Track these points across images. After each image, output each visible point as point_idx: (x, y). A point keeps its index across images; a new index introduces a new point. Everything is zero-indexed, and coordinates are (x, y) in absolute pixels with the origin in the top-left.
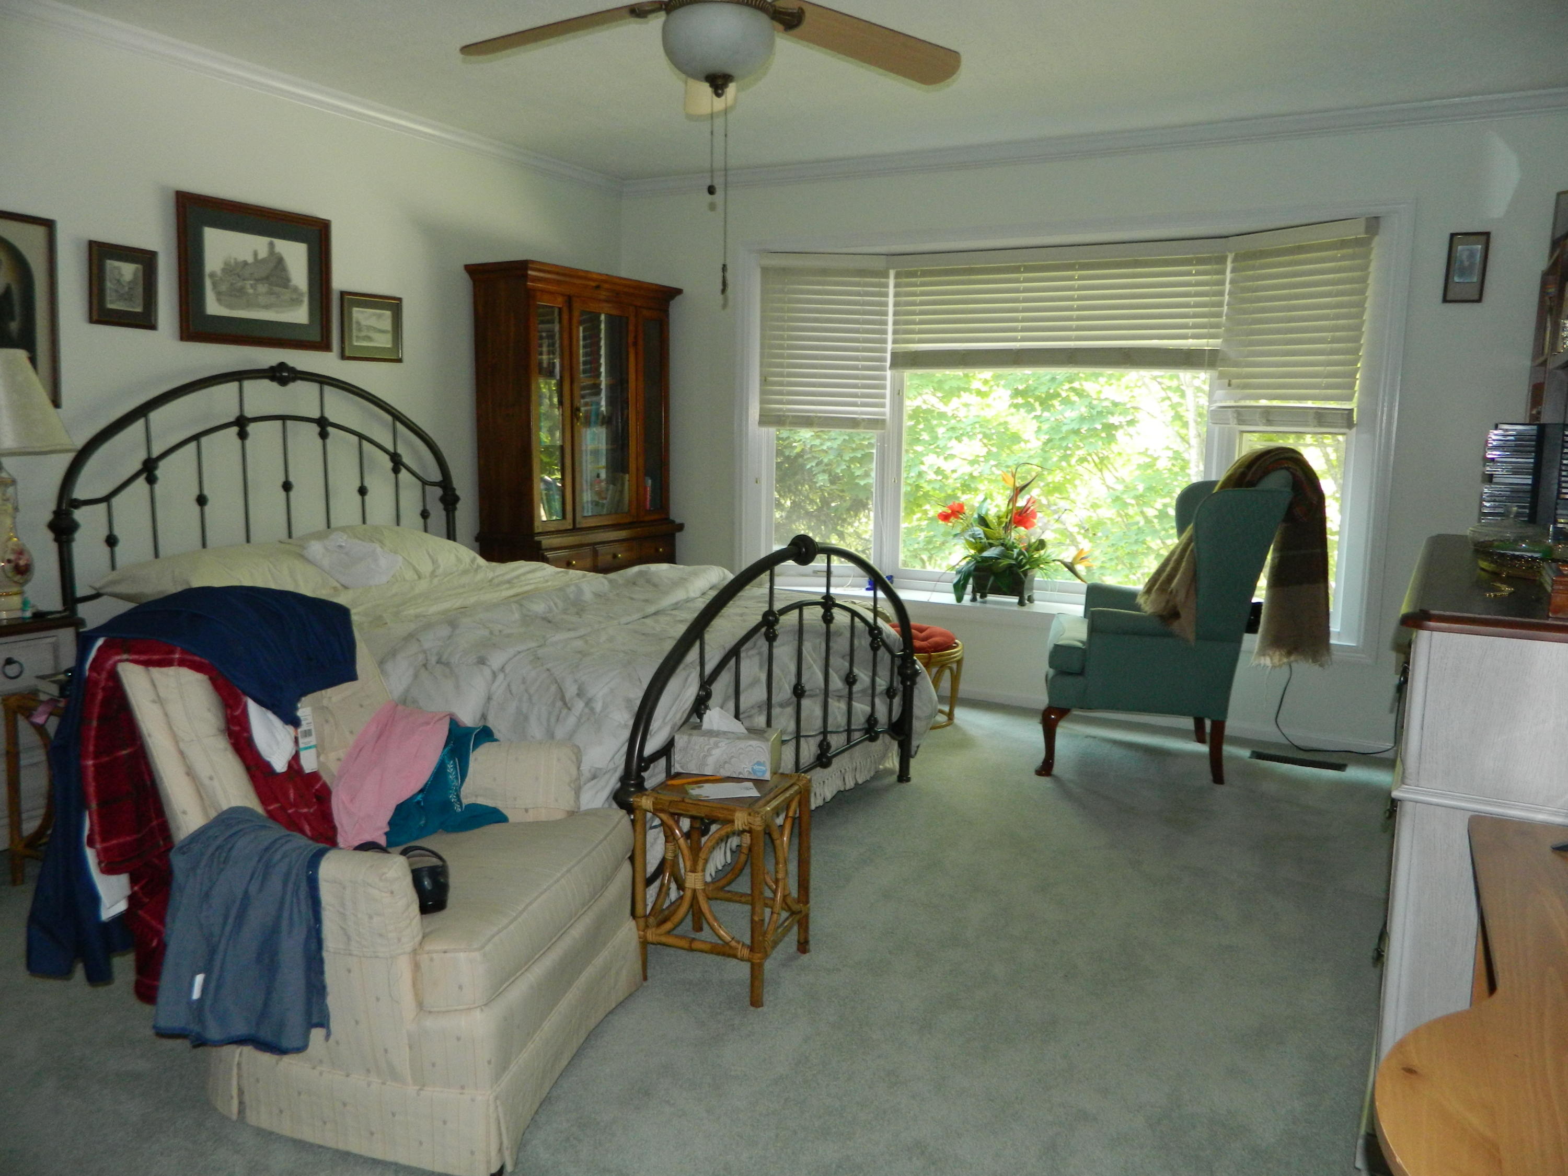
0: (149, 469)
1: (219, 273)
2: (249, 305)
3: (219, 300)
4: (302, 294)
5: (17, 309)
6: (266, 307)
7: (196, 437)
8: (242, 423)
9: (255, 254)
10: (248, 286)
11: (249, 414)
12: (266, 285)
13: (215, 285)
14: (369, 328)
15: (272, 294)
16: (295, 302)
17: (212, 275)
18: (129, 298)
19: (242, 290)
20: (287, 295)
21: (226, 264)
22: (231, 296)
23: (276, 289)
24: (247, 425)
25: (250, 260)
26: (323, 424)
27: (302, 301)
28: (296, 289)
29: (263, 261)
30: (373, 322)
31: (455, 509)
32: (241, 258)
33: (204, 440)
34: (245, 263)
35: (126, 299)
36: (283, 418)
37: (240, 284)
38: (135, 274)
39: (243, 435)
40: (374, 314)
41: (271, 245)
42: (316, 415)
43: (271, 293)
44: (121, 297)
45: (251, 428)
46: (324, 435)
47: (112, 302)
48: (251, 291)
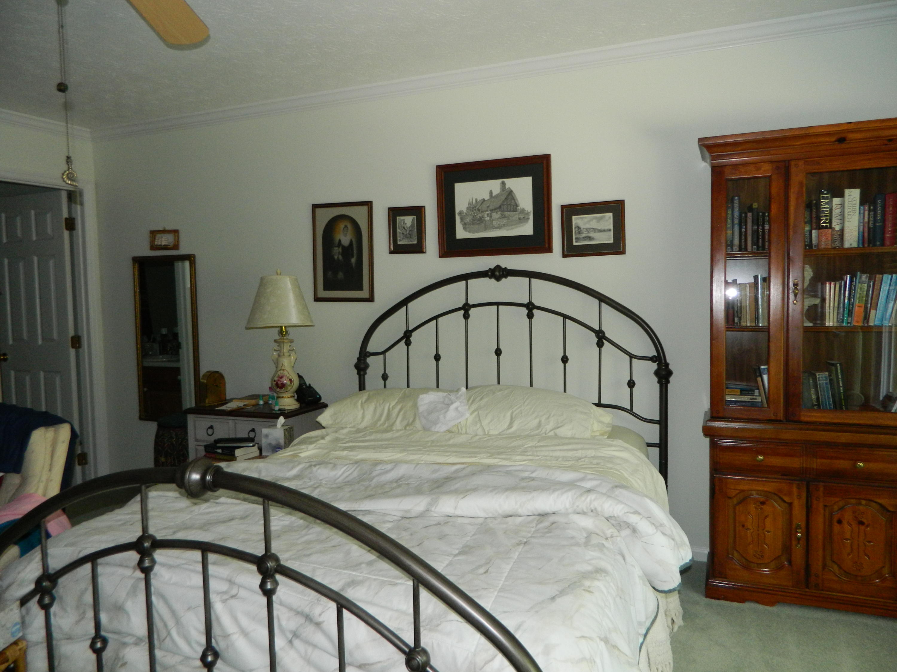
0: (407, 336)
1: (465, 211)
2: (486, 229)
3: (465, 229)
4: (528, 214)
5: (355, 251)
6: (499, 228)
7: (436, 318)
8: (466, 308)
9: (491, 192)
10: (486, 216)
11: (471, 302)
12: (499, 213)
13: (462, 219)
14: (588, 230)
15: (505, 217)
16: (523, 220)
17: (460, 213)
18: (410, 236)
19: (481, 220)
20: (515, 216)
21: (470, 204)
22: (473, 224)
23: (507, 214)
24: (469, 310)
25: (487, 197)
26: (530, 307)
27: (528, 219)
28: (523, 211)
29: (497, 196)
30: (594, 224)
31: (668, 382)
32: (480, 198)
33: (440, 319)
34: (484, 200)
35: (408, 237)
36: (498, 304)
37: (480, 215)
38: (413, 222)
39: (466, 316)
40: (596, 218)
41: (503, 184)
42: (526, 301)
43: (503, 217)
44: (405, 237)
45: (472, 311)
46: (530, 316)
47: (400, 240)
48: (488, 218)
